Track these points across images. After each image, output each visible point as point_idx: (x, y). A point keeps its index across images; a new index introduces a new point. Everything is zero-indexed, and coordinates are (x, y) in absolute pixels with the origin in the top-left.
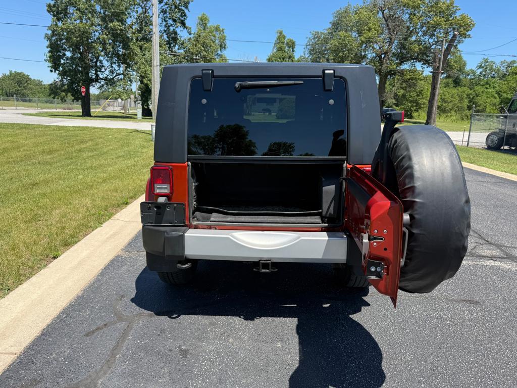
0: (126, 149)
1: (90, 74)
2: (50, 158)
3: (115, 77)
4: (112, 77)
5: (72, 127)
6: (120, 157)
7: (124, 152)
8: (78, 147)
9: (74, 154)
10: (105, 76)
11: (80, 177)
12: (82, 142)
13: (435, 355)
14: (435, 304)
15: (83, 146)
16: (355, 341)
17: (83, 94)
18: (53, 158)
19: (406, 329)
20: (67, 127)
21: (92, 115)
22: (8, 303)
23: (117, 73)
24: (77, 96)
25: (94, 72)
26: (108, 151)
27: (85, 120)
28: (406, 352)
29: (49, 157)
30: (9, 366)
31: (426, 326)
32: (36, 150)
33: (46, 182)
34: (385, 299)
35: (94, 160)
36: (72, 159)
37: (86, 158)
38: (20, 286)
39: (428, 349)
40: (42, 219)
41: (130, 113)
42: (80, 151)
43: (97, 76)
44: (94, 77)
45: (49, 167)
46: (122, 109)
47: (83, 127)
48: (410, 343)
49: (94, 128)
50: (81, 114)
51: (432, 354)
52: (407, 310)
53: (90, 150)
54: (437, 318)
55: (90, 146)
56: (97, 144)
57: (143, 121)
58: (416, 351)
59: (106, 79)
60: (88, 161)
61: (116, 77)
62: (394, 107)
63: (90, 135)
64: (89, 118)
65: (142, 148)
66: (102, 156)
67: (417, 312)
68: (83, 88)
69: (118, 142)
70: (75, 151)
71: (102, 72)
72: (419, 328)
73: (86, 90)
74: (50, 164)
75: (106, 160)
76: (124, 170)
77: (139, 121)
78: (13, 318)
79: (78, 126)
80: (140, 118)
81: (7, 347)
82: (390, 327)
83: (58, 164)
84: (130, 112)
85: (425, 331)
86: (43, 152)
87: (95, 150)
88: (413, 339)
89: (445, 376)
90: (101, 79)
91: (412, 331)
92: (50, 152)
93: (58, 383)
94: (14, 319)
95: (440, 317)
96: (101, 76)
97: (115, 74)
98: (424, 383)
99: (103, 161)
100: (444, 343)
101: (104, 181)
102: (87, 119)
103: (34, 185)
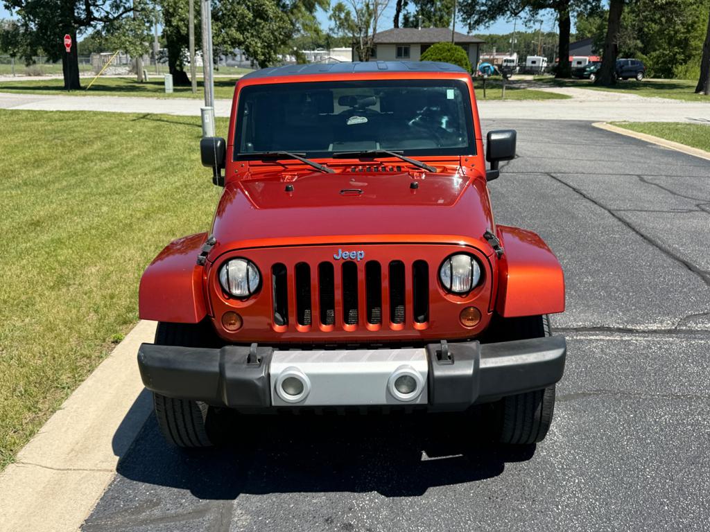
0: (162, 154)
1: (76, 11)
2: (40, 174)
3: (121, 14)
4: (116, 15)
5: (57, 111)
6: (157, 169)
7: (161, 160)
8: (80, 153)
9: (79, 167)
10: (103, 14)
11: (105, 209)
12: (85, 142)
13: (686, 472)
14: (690, 406)
15: (89, 151)
16: (572, 454)
17: (68, 50)
18: (45, 174)
19: (646, 439)
20: (46, 112)
21: (82, 85)
22: (76, 406)
23: (125, 8)
24: (55, 53)
25: (84, 7)
26: (133, 159)
27: (73, 97)
28: (645, 469)
29: (37, 172)
30: (110, 485)
31: (675, 435)
32: (13, 160)
33: (53, 218)
34: (616, 399)
35: (115, 177)
36: (76, 174)
37: (101, 174)
38: (83, 384)
39: (677, 465)
40: (72, 282)
41: (148, 80)
42: (85, 159)
43: (89, 13)
44: (83, 16)
45: (43, 191)
46: (130, 71)
47: (75, 112)
48: (651, 457)
49: (96, 113)
50: (63, 84)
51: (681, 470)
52: (649, 414)
53: (103, 158)
54: (692, 425)
55: (100, 150)
56: (110, 146)
57: (177, 97)
58: (659, 467)
59: (106, 19)
60: (105, 179)
61: (124, 16)
62: (639, 54)
63: (93, 128)
64: (77, 92)
65: (189, 153)
66: (127, 169)
67: (663, 416)
68: (67, 38)
69: (145, 141)
70: (77, 160)
71: (97, 6)
72: (665, 438)
73: (72, 41)
74: (43, 185)
75: (135, 175)
76: (172, 195)
77: (169, 96)
78: (89, 425)
79: (66, 110)
80: (171, 91)
81: (98, 462)
82: (623, 436)
83: (57, 185)
84: (148, 76)
85: (673, 442)
86: (25, 164)
87: (111, 156)
88: (655, 452)
89: (697, 497)
90: (95, 19)
91: (655, 441)
92: (38, 163)
93: (181, 504)
94: (91, 427)
95: (698, 423)
96: (96, 15)
97: (122, 10)
98: (668, 505)
99: (130, 179)
100: (699, 457)
101: (147, 216)
102: (76, 95)
103: (36, 224)
